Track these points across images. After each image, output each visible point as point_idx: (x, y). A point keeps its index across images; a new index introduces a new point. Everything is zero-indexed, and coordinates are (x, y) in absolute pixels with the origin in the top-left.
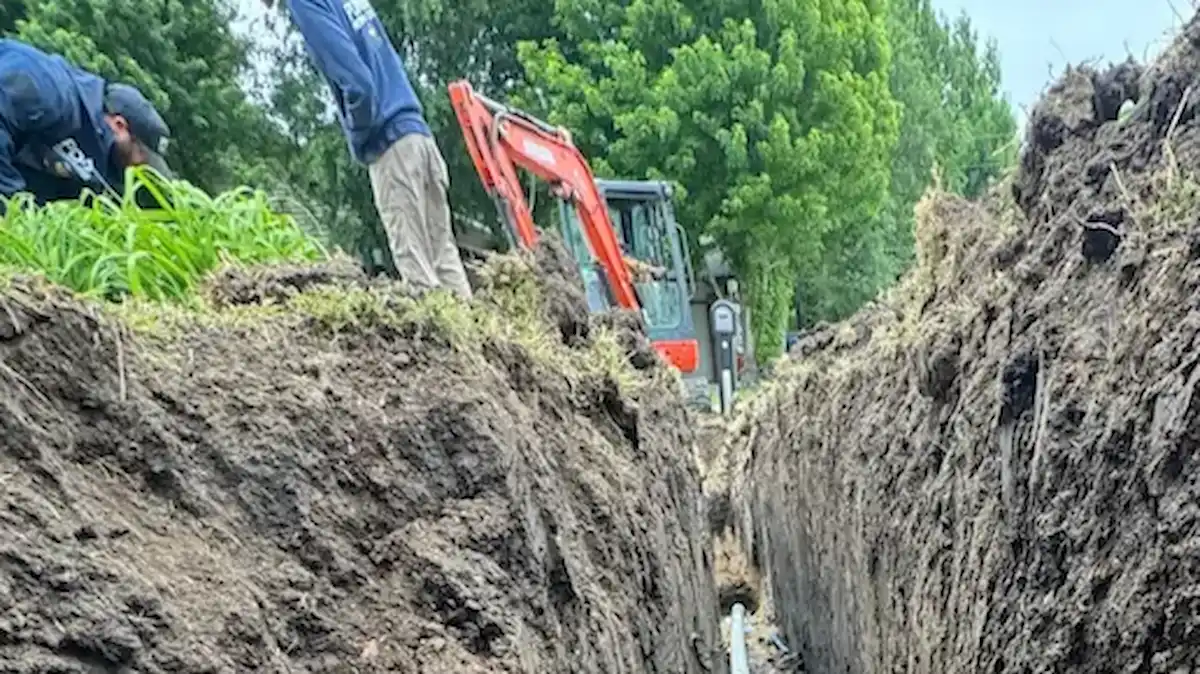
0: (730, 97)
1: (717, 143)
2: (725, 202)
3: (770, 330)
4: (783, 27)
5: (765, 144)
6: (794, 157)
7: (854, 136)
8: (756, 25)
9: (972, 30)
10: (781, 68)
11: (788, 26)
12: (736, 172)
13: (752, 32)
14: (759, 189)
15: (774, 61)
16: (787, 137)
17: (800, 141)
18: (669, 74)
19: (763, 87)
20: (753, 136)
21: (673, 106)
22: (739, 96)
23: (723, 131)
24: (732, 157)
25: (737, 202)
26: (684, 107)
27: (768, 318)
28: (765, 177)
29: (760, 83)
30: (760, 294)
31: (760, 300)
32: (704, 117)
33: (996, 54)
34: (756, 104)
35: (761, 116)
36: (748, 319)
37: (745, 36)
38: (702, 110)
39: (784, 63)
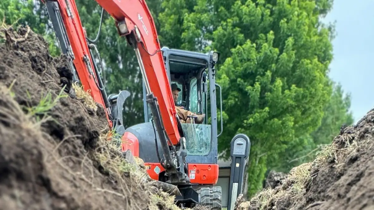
0: (256, 71)
1: (246, 93)
2: (245, 121)
3: (256, 183)
4: (289, 36)
5: (269, 93)
6: (282, 99)
7: (314, 90)
8: (275, 34)
9: (342, 89)
10: (284, 54)
11: (291, 36)
12: (253, 107)
13: (273, 37)
14: (262, 115)
15: (281, 52)
16: (280, 89)
17: (287, 92)
18: (229, 60)
19: (273, 65)
20: (264, 89)
21: (228, 75)
22: (261, 70)
23: (250, 87)
24: (252, 99)
25: (251, 120)
26: (233, 77)
27: (256, 178)
28: (267, 109)
29: (272, 63)
30: (254, 167)
31: (254, 170)
32: (242, 81)
33: (350, 98)
34: (269, 73)
35: (270, 79)
36: (247, 178)
37: (268, 39)
38: (242, 78)
39: (286, 52)
